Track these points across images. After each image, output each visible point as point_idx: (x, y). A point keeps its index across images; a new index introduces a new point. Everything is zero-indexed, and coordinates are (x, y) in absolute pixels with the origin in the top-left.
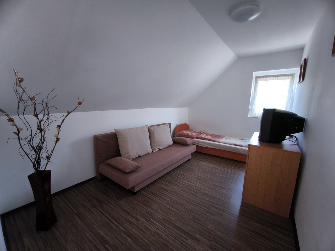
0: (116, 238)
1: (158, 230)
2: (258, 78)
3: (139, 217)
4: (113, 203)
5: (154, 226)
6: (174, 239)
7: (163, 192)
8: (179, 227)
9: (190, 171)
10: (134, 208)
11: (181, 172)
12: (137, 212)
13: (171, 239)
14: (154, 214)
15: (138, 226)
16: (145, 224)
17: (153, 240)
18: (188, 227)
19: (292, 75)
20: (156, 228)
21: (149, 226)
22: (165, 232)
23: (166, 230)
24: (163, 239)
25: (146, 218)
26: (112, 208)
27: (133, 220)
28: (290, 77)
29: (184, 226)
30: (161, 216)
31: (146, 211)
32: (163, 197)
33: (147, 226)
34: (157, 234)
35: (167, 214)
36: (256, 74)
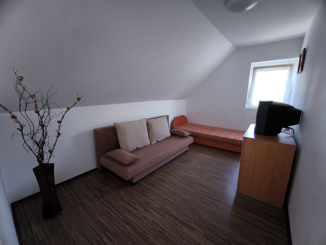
0: (116, 226)
1: (156, 219)
2: (256, 69)
3: (137, 207)
4: (113, 193)
5: (152, 215)
6: (170, 228)
7: (160, 183)
8: (175, 216)
9: (187, 162)
10: (133, 198)
11: (178, 163)
12: (136, 202)
13: (167, 228)
14: (152, 204)
15: (136, 215)
16: (143, 214)
17: (151, 228)
18: (183, 216)
19: (291, 66)
20: (154, 217)
21: (147, 215)
22: (162, 221)
23: (163, 219)
24: (159, 227)
25: (144, 208)
26: (112, 198)
27: (132, 210)
28: (289, 67)
29: (179, 215)
30: (158, 206)
31: (145, 201)
32: (161, 188)
33: (145, 215)
34: (155, 223)
35: (164, 204)
36: (254, 65)
